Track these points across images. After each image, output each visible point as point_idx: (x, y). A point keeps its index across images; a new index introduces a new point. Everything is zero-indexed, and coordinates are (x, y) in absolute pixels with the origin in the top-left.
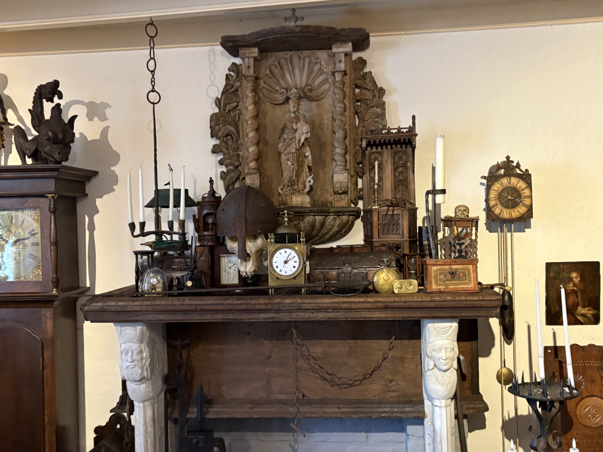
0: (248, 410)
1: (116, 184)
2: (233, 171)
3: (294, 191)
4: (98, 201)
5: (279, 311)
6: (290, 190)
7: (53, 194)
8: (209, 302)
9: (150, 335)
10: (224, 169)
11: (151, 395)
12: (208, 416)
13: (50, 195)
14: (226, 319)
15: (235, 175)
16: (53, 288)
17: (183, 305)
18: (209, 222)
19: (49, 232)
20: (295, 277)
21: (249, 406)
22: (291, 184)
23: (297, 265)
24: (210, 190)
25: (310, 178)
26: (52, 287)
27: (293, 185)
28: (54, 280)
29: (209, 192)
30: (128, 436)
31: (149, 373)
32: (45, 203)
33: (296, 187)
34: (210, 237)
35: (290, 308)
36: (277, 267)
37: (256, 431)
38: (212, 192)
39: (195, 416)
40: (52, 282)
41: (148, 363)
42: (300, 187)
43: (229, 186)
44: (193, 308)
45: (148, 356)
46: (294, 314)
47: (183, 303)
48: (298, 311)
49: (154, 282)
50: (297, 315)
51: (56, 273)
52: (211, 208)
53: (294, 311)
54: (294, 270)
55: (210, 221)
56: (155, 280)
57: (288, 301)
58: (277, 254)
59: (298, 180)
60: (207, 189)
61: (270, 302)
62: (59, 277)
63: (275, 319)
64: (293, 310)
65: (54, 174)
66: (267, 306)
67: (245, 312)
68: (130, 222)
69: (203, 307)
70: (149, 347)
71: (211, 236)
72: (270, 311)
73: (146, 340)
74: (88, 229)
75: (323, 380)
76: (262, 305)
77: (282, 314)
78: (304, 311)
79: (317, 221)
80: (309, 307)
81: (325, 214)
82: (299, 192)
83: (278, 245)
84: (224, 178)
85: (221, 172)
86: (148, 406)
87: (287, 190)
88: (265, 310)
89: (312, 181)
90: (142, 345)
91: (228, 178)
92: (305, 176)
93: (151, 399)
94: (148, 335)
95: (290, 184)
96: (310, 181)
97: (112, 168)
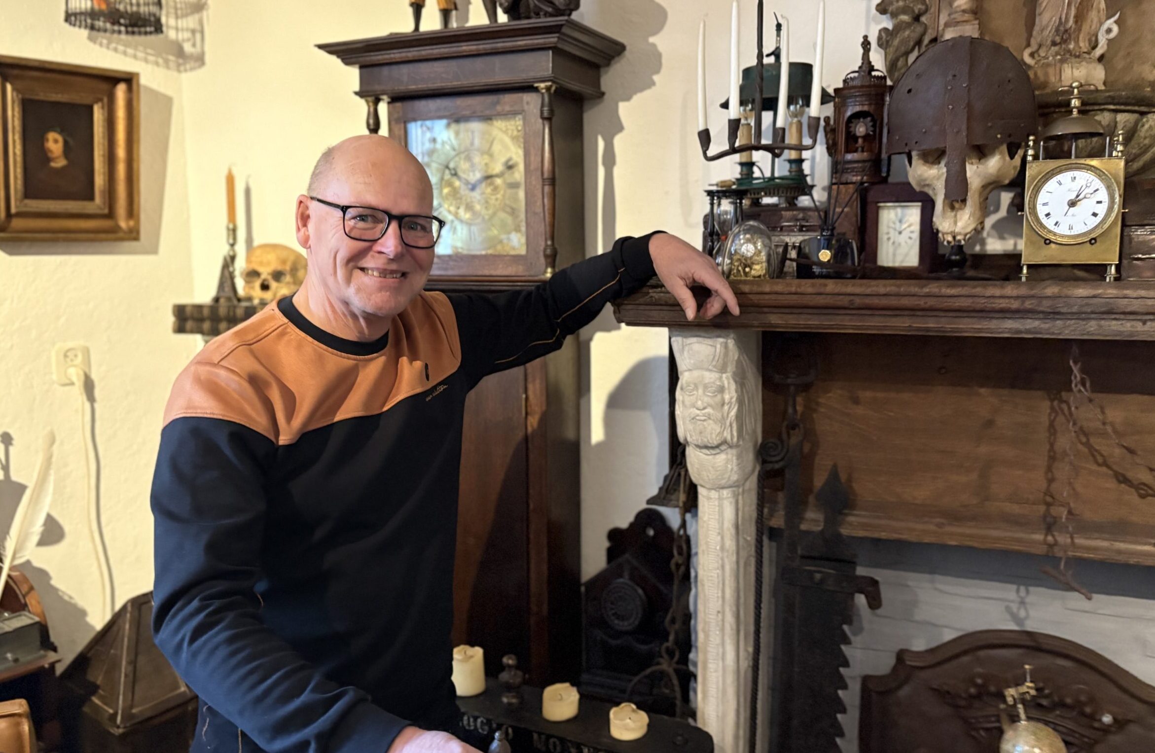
0: (932, 527)
1: (657, 71)
2: (908, 25)
3: (1068, 56)
4: (624, 109)
5: (1054, 314)
6: (1057, 54)
7: (548, 81)
8: (882, 290)
9: (739, 357)
10: (887, 23)
11: (735, 477)
12: (845, 531)
13: (542, 85)
14: (919, 329)
15: (912, 35)
16: (547, 267)
17: (821, 294)
18: (858, 134)
19: (539, 159)
20: (1095, 239)
21: (938, 520)
22: (1062, 38)
23: (1102, 210)
24: (863, 63)
25: (1110, 23)
26: (544, 266)
27: (1064, 41)
28: (549, 251)
29: (860, 67)
30: (680, 554)
31: (735, 434)
32: (532, 103)
33: (1071, 46)
34: (860, 165)
35: (1085, 309)
36: (1048, 215)
37: (932, 571)
38: (867, 66)
39: (820, 528)
40: (546, 256)
41: (733, 413)
42: (1082, 44)
43: (897, 59)
44: (844, 301)
45: (734, 399)
46: (1093, 323)
47: (822, 290)
48: (1105, 316)
49: (748, 251)
50: (1101, 326)
51: (553, 239)
52: (866, 101)
53: (1093, 316)
54: (1093, 222)
55: (861, 129)
56: (751, 247)
57: (1081, 290)
58: (1051, 185)
59: (1080, 30)
60: (856, 63)
61: (1033, 292)
62: (556, 246)
63: (1041, 333)
64: (1093, 313)
65: (552, 40)
66: (1023, 302)
67: (965, 314)
68: (701, 128)
69: (868, 301)
70: (736, 382)
71: (864, 161)
72: (1030, 315)
73: (731, 368)
74: (604, 164)
75: (1120, 482)
76: (1012, 301)
77: (1059, 323)
78: (1122, 316)
79: (1120, 126)
80: (1136, 305)
81: (1143, 109)
82: (1078, 57)
83: (1053, 164)
84: (887, 42)
85: (880, 31)
86: (727, 498)
87: (1050, 54)
88: (1017, 311)
89: (1115, 29)
90: (724, 376)
91: (896, 42)
92: (1096, 20)
93: (735, 487)
94: (736, 358)
95: (1058, 39)
96: (1109, 31)
97: (652, 40)
